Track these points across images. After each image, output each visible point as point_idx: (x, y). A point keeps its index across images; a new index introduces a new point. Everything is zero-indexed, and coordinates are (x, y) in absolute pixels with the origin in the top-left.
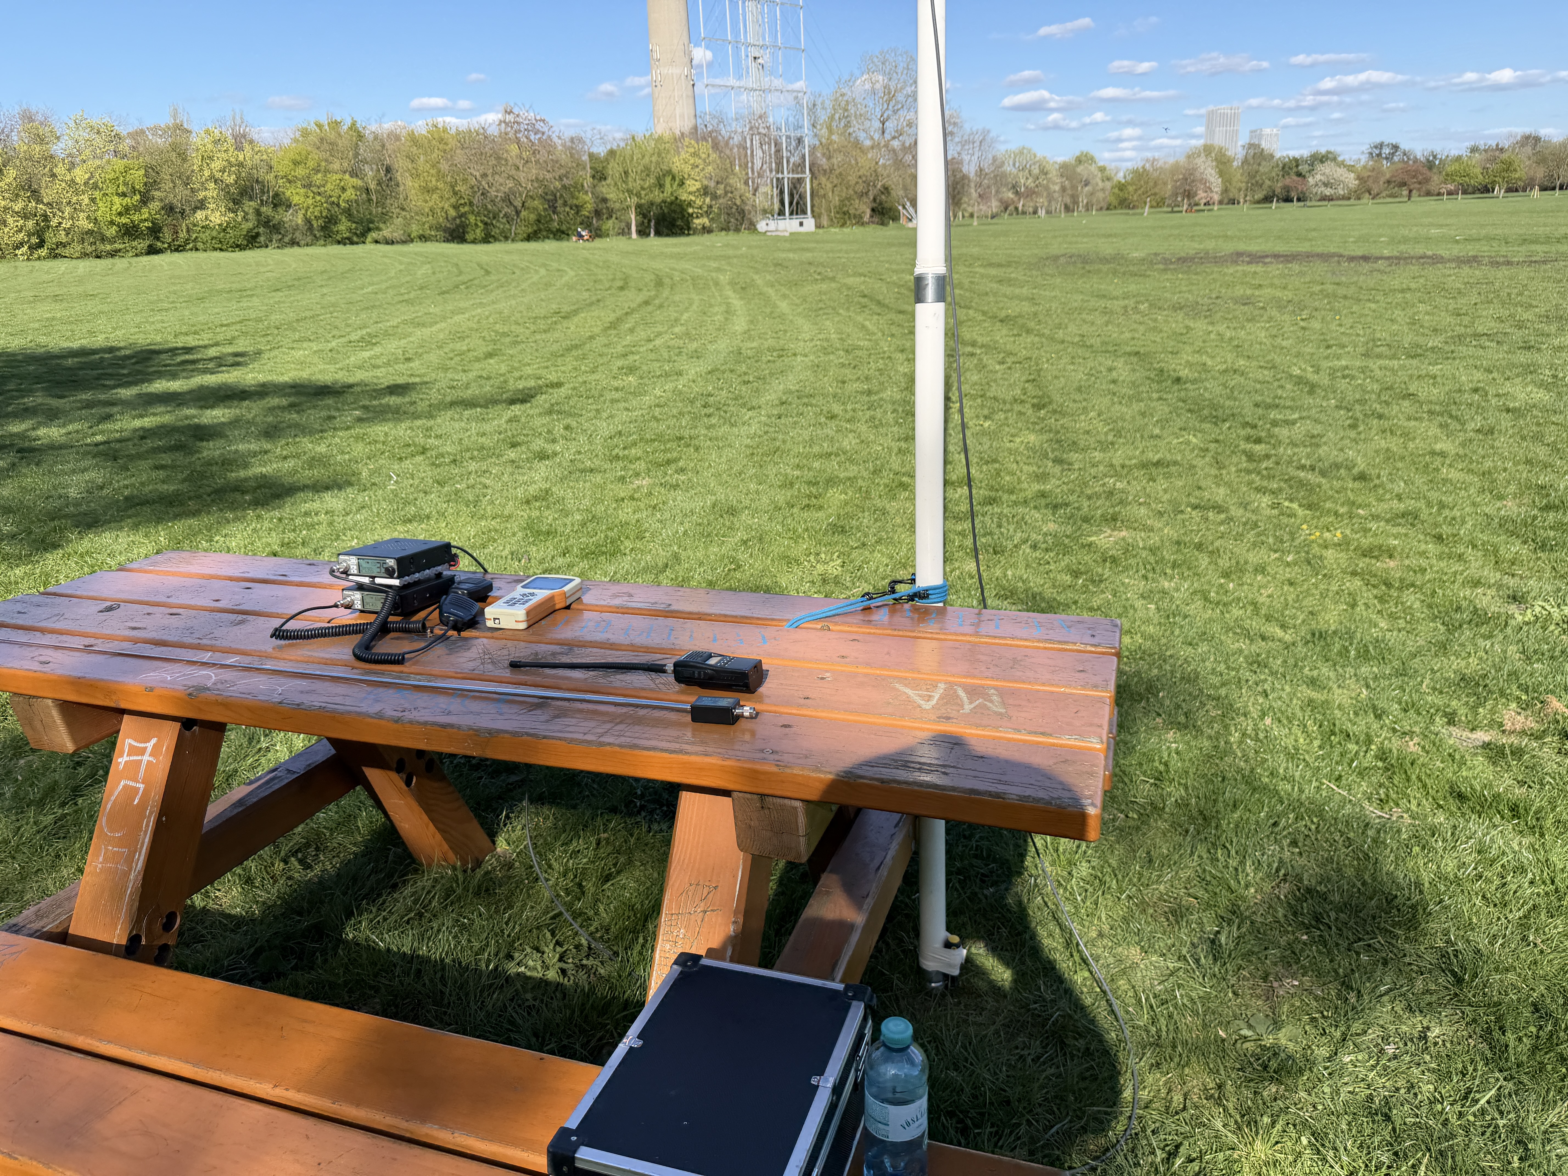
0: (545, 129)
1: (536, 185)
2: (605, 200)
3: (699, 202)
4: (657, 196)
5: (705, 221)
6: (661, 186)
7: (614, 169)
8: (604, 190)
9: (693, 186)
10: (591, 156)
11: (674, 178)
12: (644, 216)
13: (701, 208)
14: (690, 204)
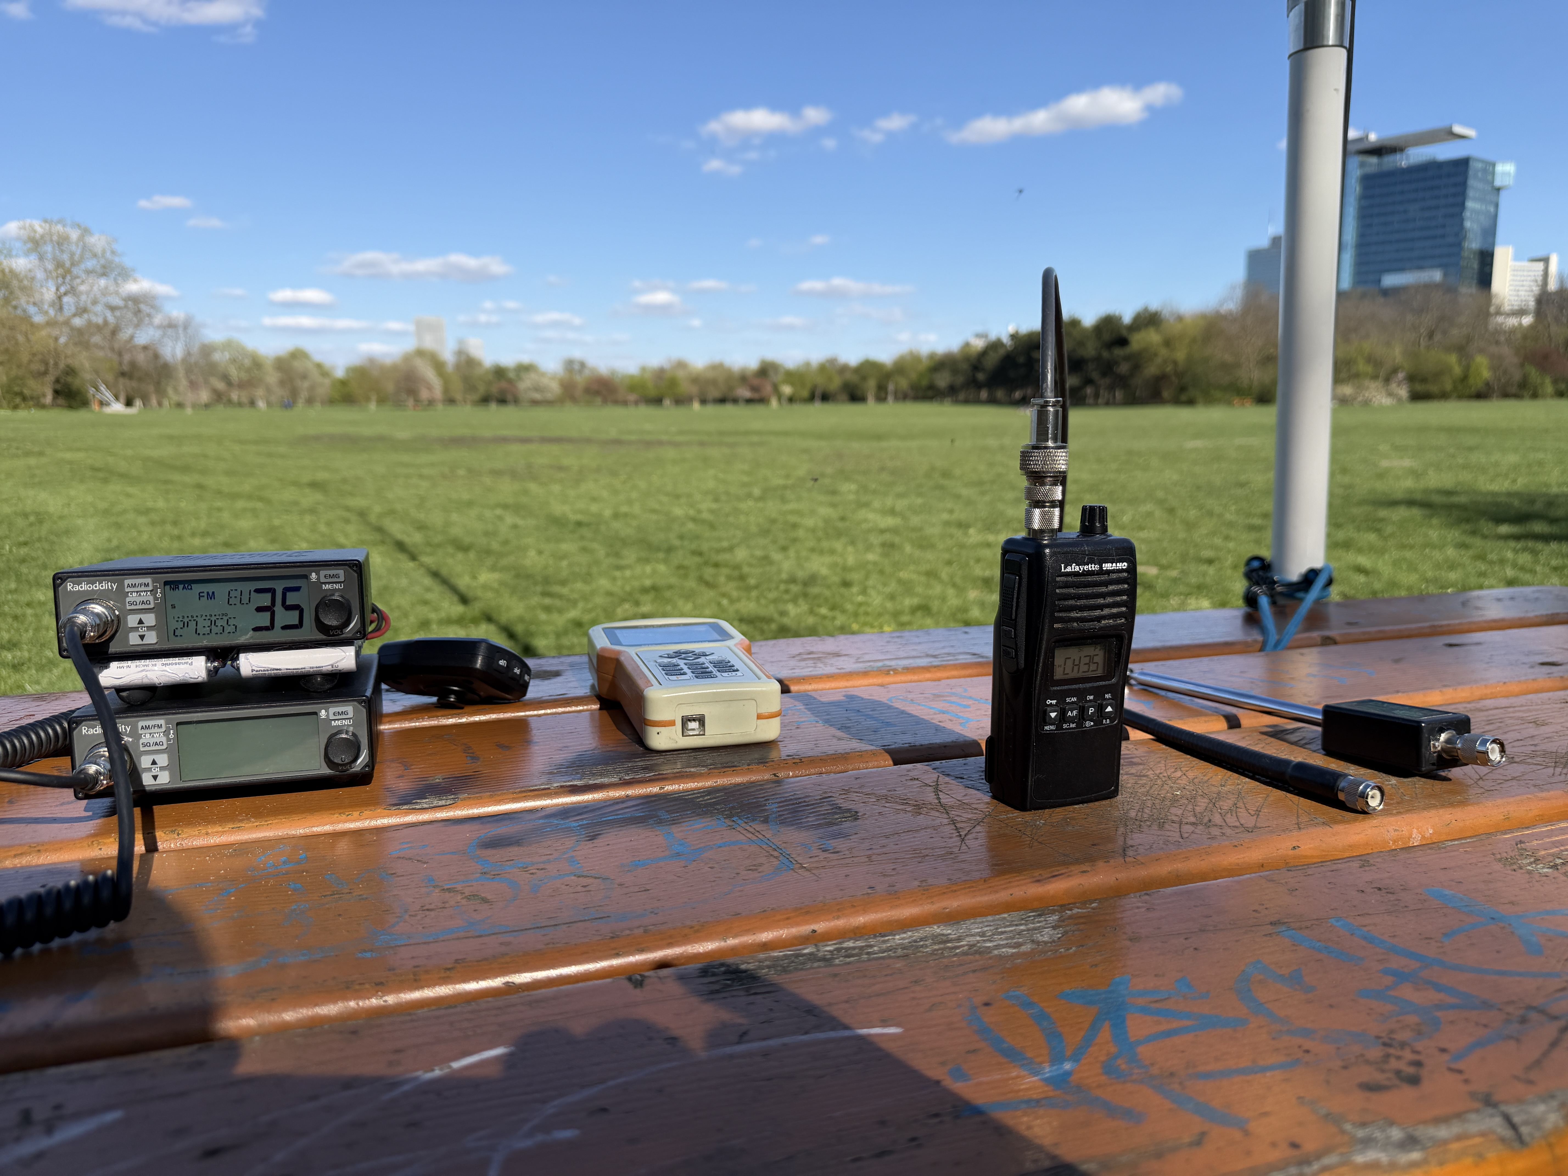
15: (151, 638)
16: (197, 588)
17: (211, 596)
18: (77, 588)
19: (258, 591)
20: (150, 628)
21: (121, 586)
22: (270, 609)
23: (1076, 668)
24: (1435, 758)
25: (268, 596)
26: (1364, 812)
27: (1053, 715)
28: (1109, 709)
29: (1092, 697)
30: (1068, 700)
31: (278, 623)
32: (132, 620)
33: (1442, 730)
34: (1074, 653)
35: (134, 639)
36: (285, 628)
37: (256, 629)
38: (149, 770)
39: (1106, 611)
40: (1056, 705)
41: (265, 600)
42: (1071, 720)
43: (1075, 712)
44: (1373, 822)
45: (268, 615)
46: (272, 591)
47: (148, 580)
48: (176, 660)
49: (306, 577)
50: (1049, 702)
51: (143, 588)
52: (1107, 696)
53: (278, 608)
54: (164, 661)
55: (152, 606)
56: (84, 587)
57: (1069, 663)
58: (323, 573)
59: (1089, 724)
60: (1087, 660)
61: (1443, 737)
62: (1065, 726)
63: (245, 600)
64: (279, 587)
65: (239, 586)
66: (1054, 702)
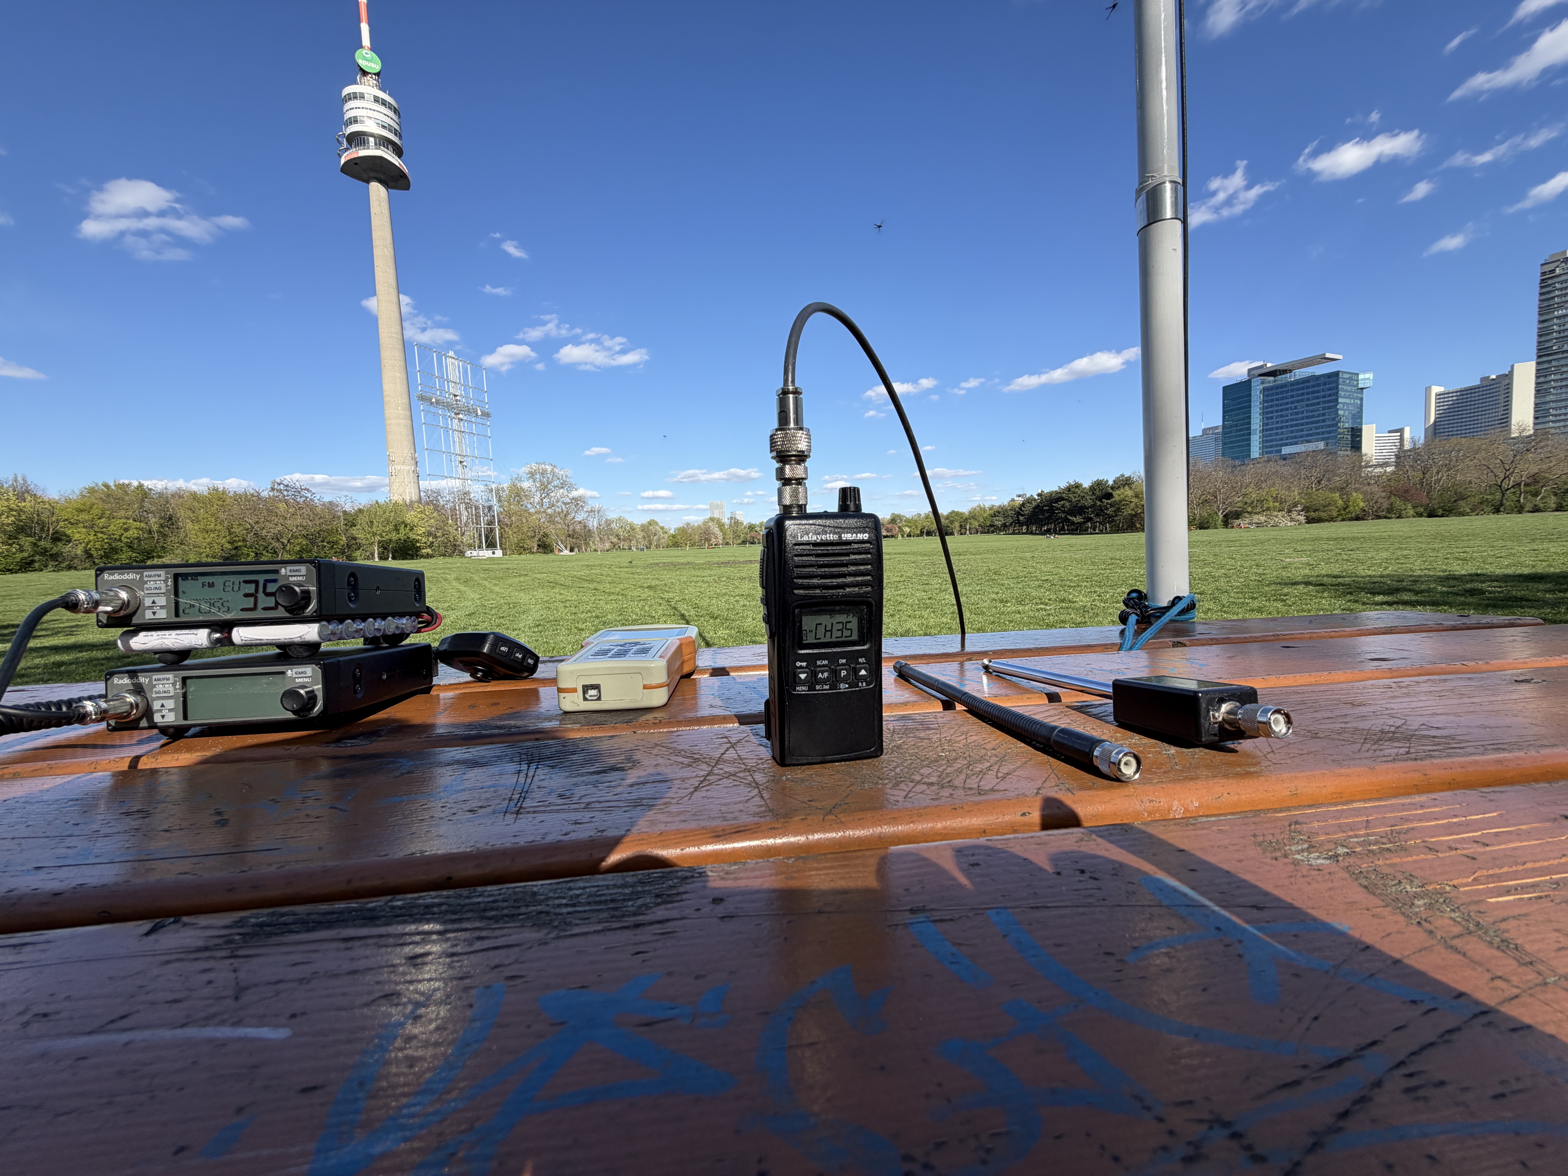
0: (309, 495)
1: (300, 528)
2: (355, 539)
3: (424, 540)
4: (394, 536)
5: (429, 551)
6: (397, 530)
7: (362, 520)
8: (354, 532)
9: (421, 531)
10: (345, 512)
11: (406, 526)
12: (385, 549)
13: (425, 543)
14: (417, 541)
15: (162, 615)
16: (201, 579)
17: (211, 585)
18: (111, 578)
19: (246, 582)
20: (162, 607)
21: (142, 577)
22: (254, 595)
23: (828, 634)
24: (1217, 729)
25: (253, 586)
26: (1118, 780)
27: (803, 676)
28: (863, 672)
29: (844, 661)
30: (819, 663)
31: (260, 605)
32: (148, 602)
33: (1222, 701)
34: (825, 620)
35: (149, 615)
36: (265, 609)
37: (242, 610)
38: (160, 711)
39: (849, 579)
40: (807, 667)
41: (251, 589)
42: (824, 682)
43: (826, 674)
44: (1129, 790)
45: (252, 599)
46: (256, 583)
47: (162, 572)
48: (187, 631)
49: (277, 572)
50: (798, 664)
51: (157, 578)
52: (861, 660)
53: (261, 595)
54: (178, 632)
55: (163, 591)
56: (117, 577)
57: (821, 629)
58: (289, 568)
59: (843, 686)
60: (840, 626)
61: (1225, 707)
62: (818, 687)
63: (236, 588)
64: (261, 578)
65: (233, 578)
66: (804, 664)
